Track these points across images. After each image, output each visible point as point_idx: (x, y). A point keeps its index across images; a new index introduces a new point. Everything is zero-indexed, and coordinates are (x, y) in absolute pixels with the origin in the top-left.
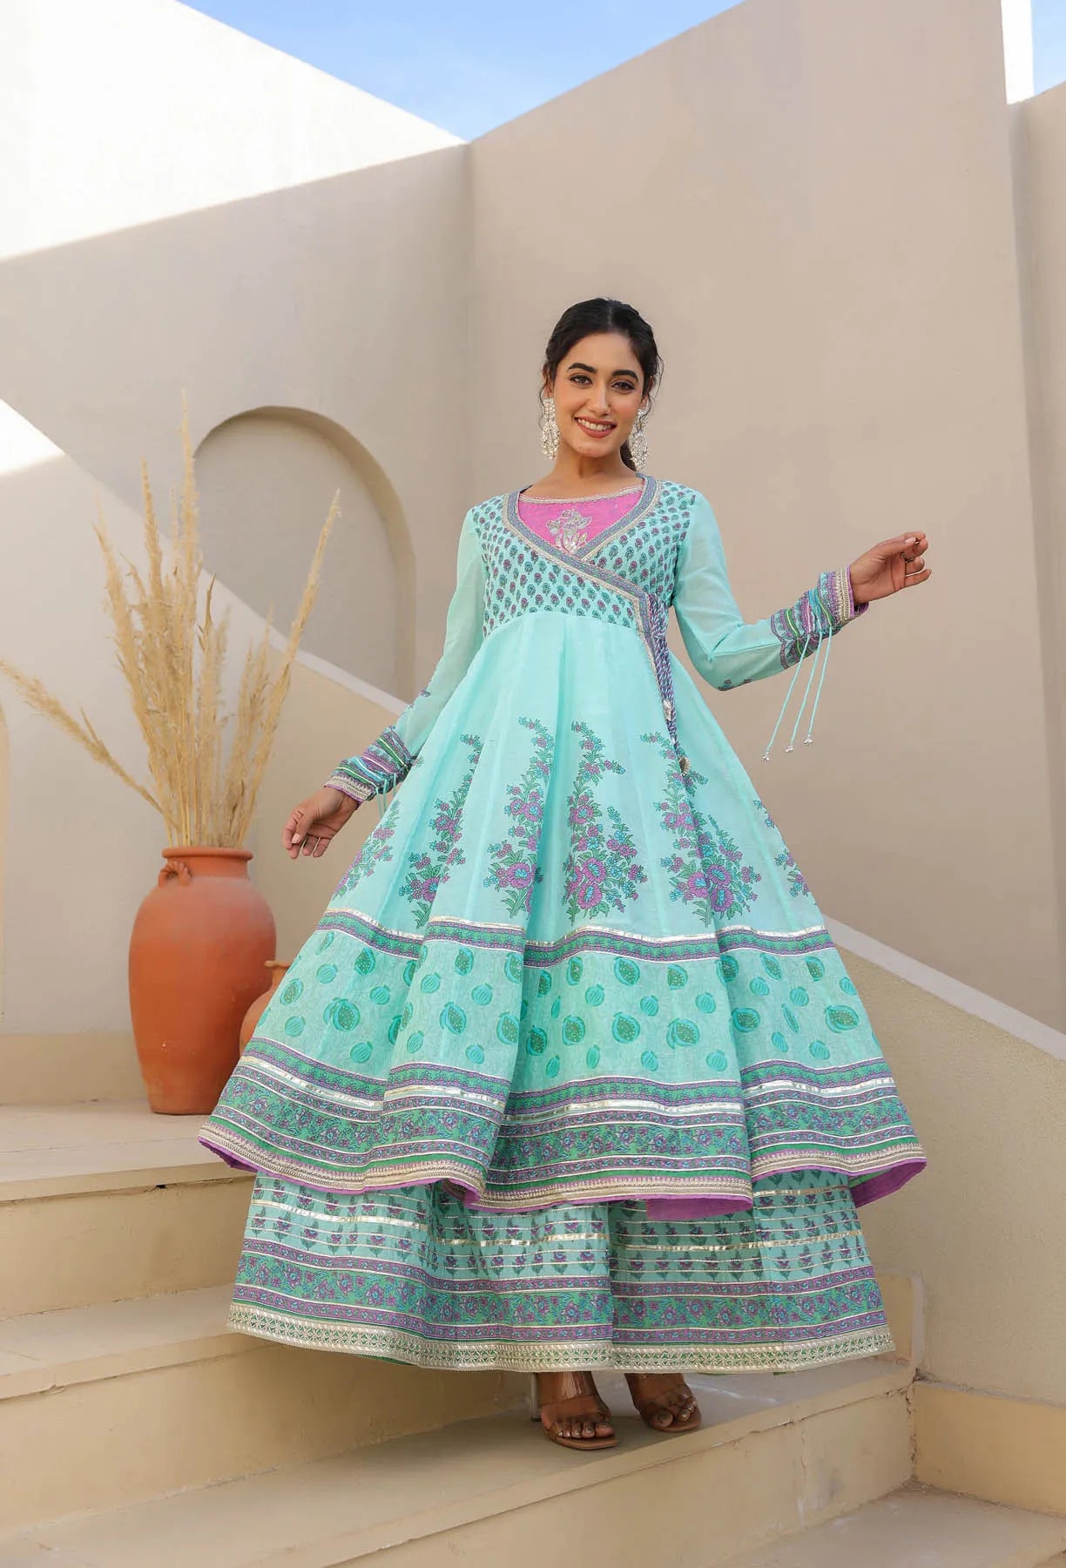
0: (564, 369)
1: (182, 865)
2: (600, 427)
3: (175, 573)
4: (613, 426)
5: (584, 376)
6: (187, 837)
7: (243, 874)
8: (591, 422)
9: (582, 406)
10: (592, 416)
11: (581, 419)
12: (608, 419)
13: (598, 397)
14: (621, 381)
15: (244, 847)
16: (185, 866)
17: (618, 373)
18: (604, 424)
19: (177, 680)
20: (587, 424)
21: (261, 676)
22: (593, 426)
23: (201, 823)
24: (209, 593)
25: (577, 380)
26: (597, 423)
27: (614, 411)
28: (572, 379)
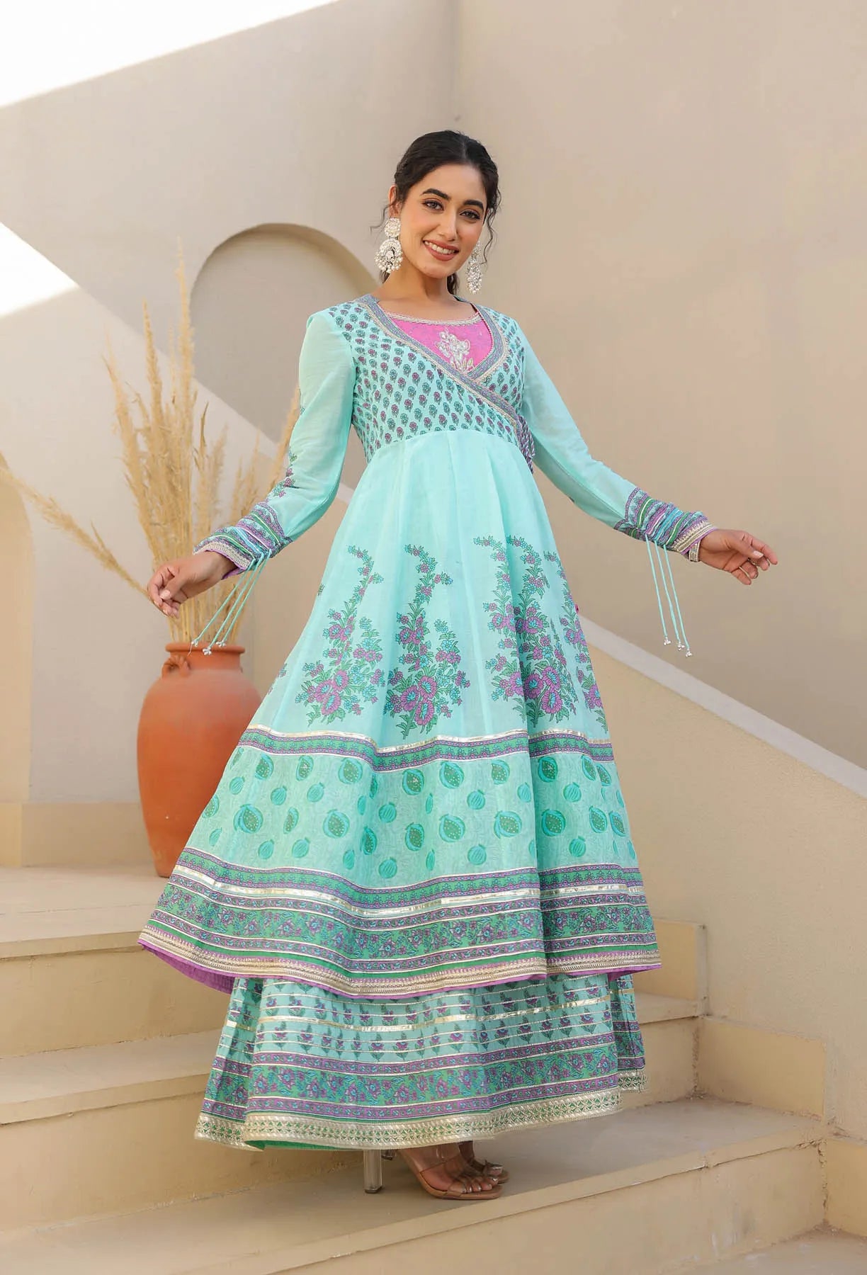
0: (417, 193)
1: (182, 659)
2: (446, 251)
3: (173, 401)
4: (457, 252)
5: (436, 202)
6: (186, 633)
7: (237, 666)
8: (438, 246)
9: (433, 229)
10: (439, 239)
11: (429, 242)
12: (454, 245)
13: (448, 222)
14: (470, 212)
15: (238, 643)
16: (185, 659)
17: (470, 202)
18: (449, 248)
19: (176, 495)
20: (434, 247)
21: (250, 491)
22: (439, 249)
23: (198, 621)
24: (203, 420)
25: (429, 204)
26: (444, 247)
27: (460, 238)
28: (425, 203)
